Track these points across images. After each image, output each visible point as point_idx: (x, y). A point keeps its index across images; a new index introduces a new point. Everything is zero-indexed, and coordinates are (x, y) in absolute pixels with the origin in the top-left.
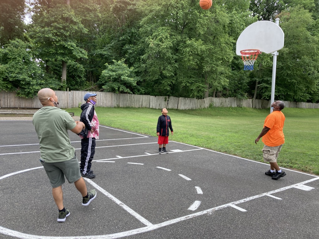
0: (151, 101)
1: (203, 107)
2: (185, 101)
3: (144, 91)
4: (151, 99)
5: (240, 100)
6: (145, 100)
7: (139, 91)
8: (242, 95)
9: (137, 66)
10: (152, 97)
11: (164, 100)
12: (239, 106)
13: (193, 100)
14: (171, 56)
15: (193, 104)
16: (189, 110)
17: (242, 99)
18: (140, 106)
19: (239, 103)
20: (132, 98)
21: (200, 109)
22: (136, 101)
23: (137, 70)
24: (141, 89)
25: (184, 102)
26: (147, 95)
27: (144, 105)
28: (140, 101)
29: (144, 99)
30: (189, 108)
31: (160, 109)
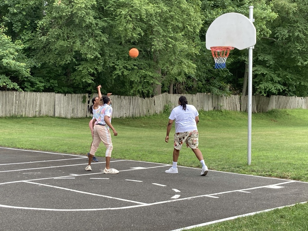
0: (57, 103)
1: (152, 112)
2: (120, 101)
3: (43, 84)
4: (57, 99)
5: (218, 97)
6: (45, 102)
7: (32, 84)
8: (221, 88)
9: (27, 38)
10: (58, 97)
11: (81, 100)
12: (216, 109)
13: (135, 99)
14: (94, 22)
15: (135, 107)
16: (127, 118)
17: (222, 96)
18: (37, 113)
19: (216, 103)
20: (21, 98)
21: (148, 116)
22: (29, 104)
23: (27, 46)
24: (38, 83)
25: (118, 103)
26: (49, 92)
27: (44, 111)
28: (36, 105)
29: (44, 99)
30: (128, 115)
31: (75, 118)
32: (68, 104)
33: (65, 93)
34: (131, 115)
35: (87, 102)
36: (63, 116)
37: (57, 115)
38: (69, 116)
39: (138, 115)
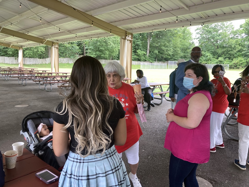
1: (44, 63)
2: (30, 59)
5: (75, 59)
10: (6, 58)
13: (36, 59)
21: (41, 64)
26: (3, 56)
30: (33, 64)
31: (12, 64)
32: (10, 60)
33: (9, 57)
34: (34, 64)
35: (17, 59)
36: (8, 63)
37: (6, 63)
38: (11, 63)
39: (38, 64)
